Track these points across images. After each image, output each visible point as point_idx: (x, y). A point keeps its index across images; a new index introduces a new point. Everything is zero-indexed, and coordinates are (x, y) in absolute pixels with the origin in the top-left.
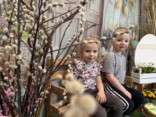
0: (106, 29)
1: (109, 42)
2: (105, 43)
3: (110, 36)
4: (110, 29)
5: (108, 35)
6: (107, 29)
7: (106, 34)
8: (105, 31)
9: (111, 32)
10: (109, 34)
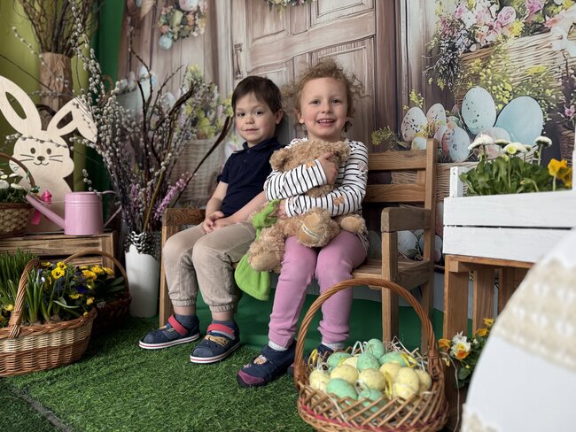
0: (435, 26)
1: (455, 76)
2: (441, 84)
3: (453, 48)
4: (451, 18)
5: (448, 49)
6: (440, 24)
7: (439, 46)
8: (434, 36)
9: (458, 27)
10: (449, 42)
